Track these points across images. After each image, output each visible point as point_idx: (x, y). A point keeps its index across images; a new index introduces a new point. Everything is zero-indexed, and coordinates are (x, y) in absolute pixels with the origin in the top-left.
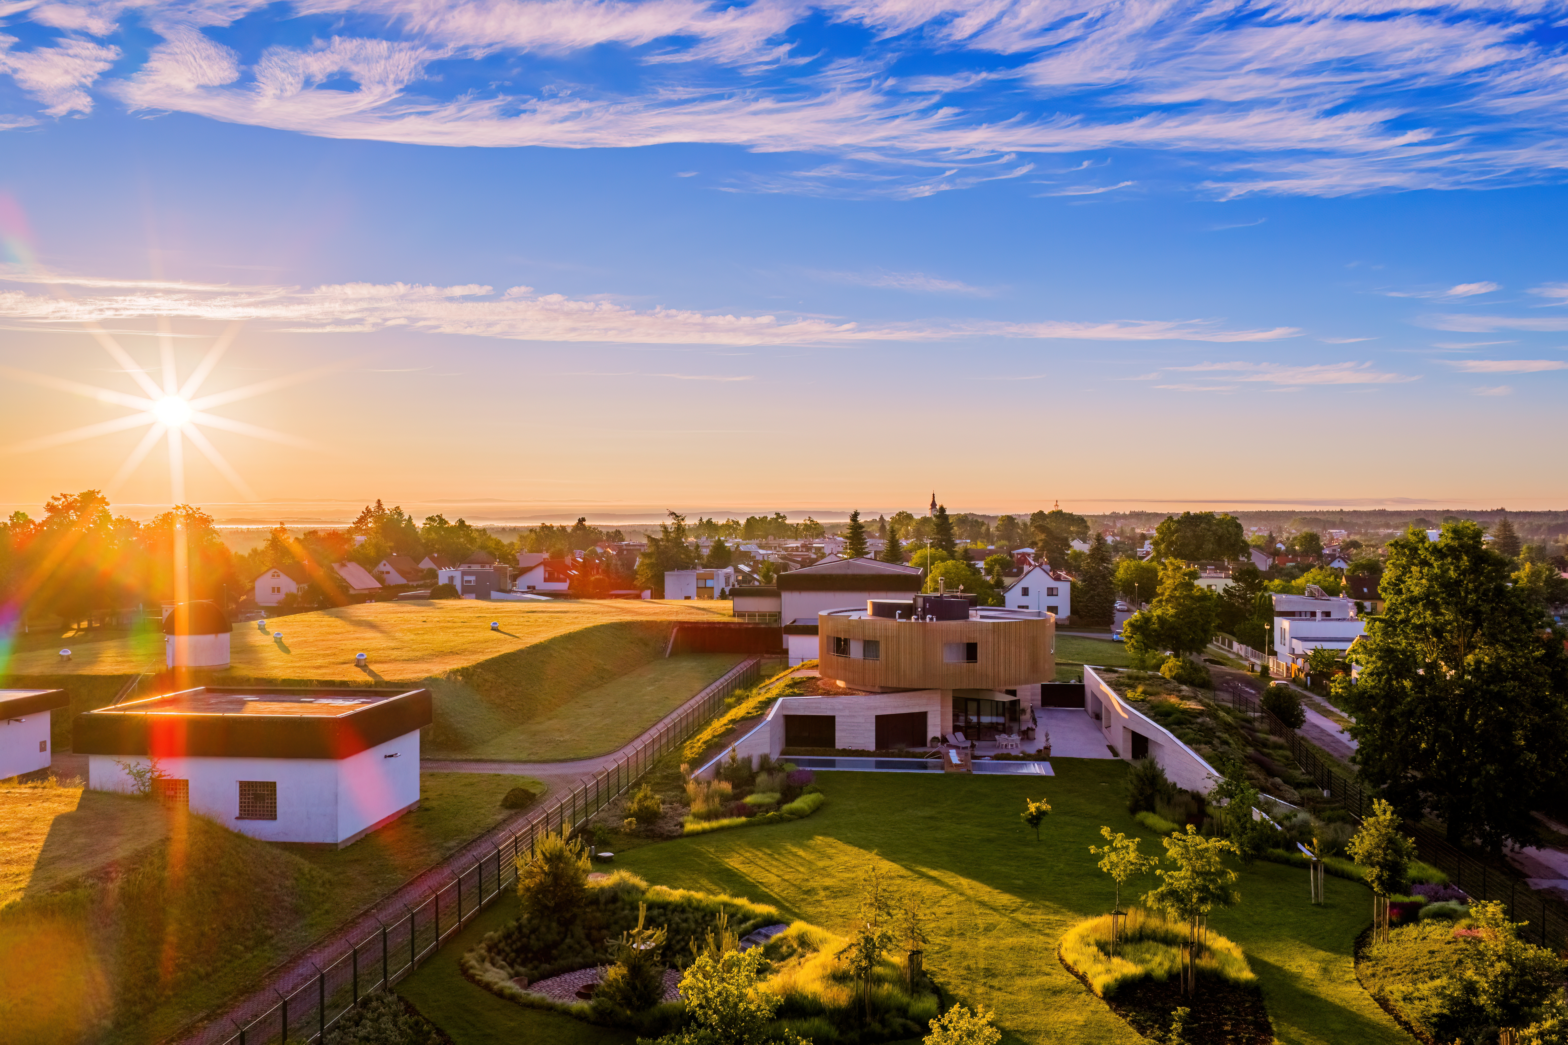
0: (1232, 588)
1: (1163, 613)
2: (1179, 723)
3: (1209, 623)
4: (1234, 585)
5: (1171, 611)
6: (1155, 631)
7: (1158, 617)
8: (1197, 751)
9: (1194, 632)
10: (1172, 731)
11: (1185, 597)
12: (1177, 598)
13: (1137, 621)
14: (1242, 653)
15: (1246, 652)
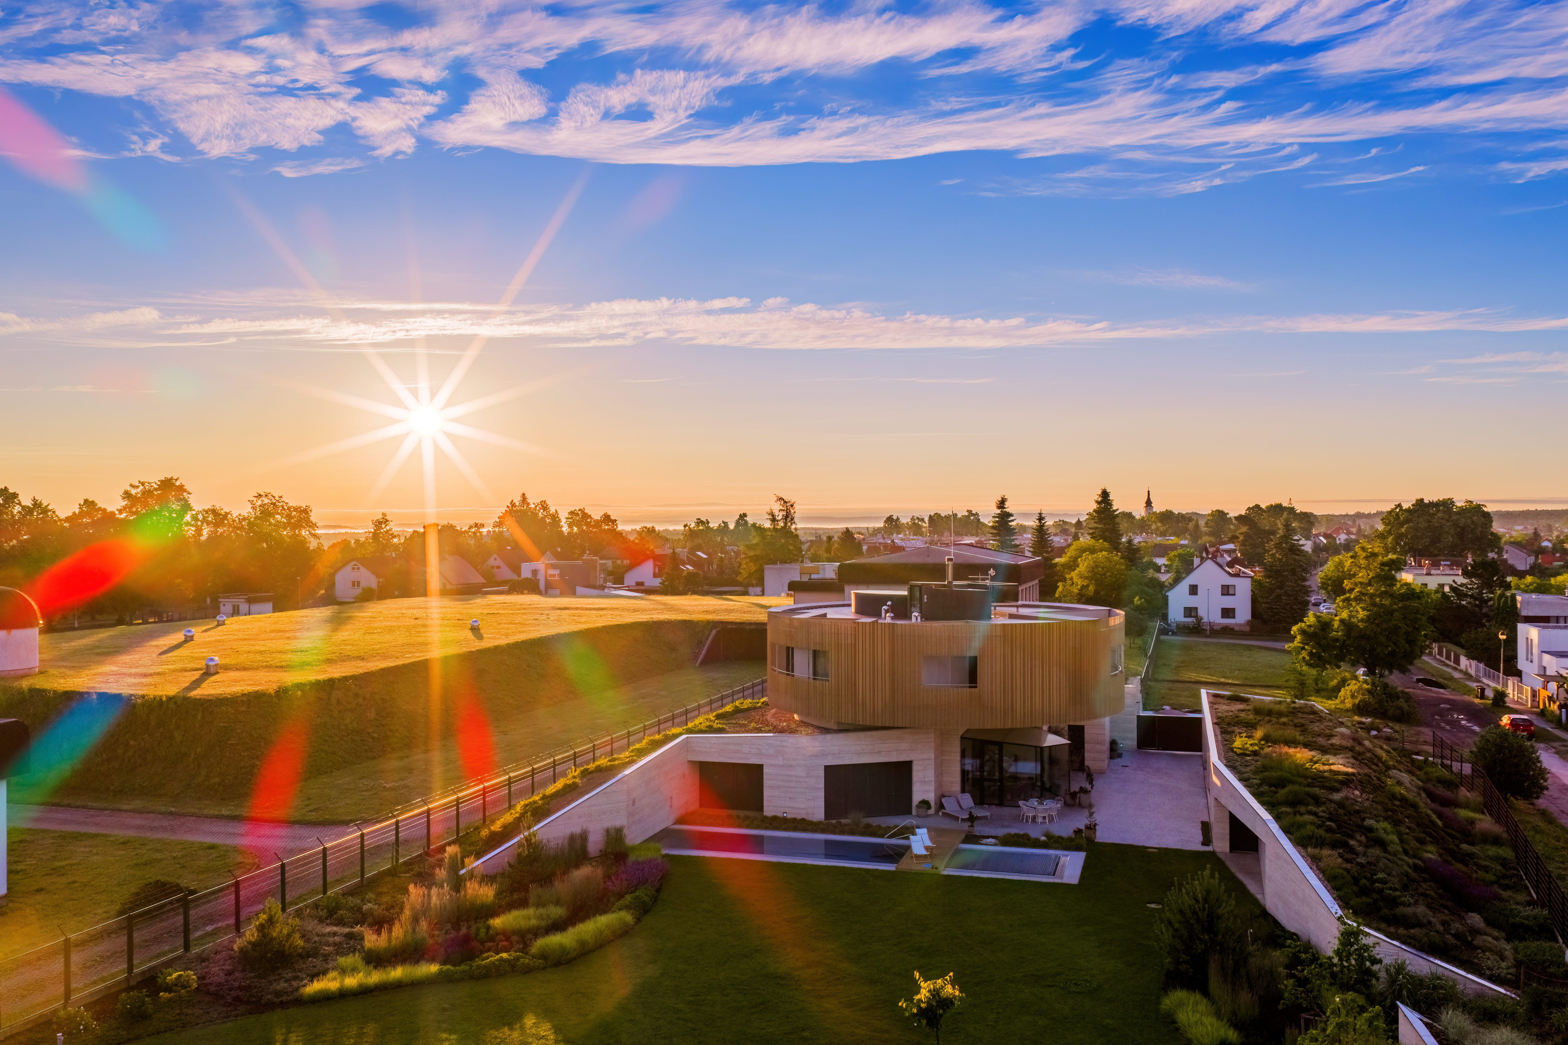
0: (1462, 585)
1: (1350, 616)
2: (1294, 802)
3: (1418, 630)
4: (1465, 581)
5: (1362, 614)
6: (1337, 640)
7: (1342, 621)
8: (1315, 861)
9: (1394, 643)
10: (1277, 818)
11: (1382, 595)
12: (1372, 596)
13: (1310, 626)
14: (1472, 672)
15: (1477, 670)
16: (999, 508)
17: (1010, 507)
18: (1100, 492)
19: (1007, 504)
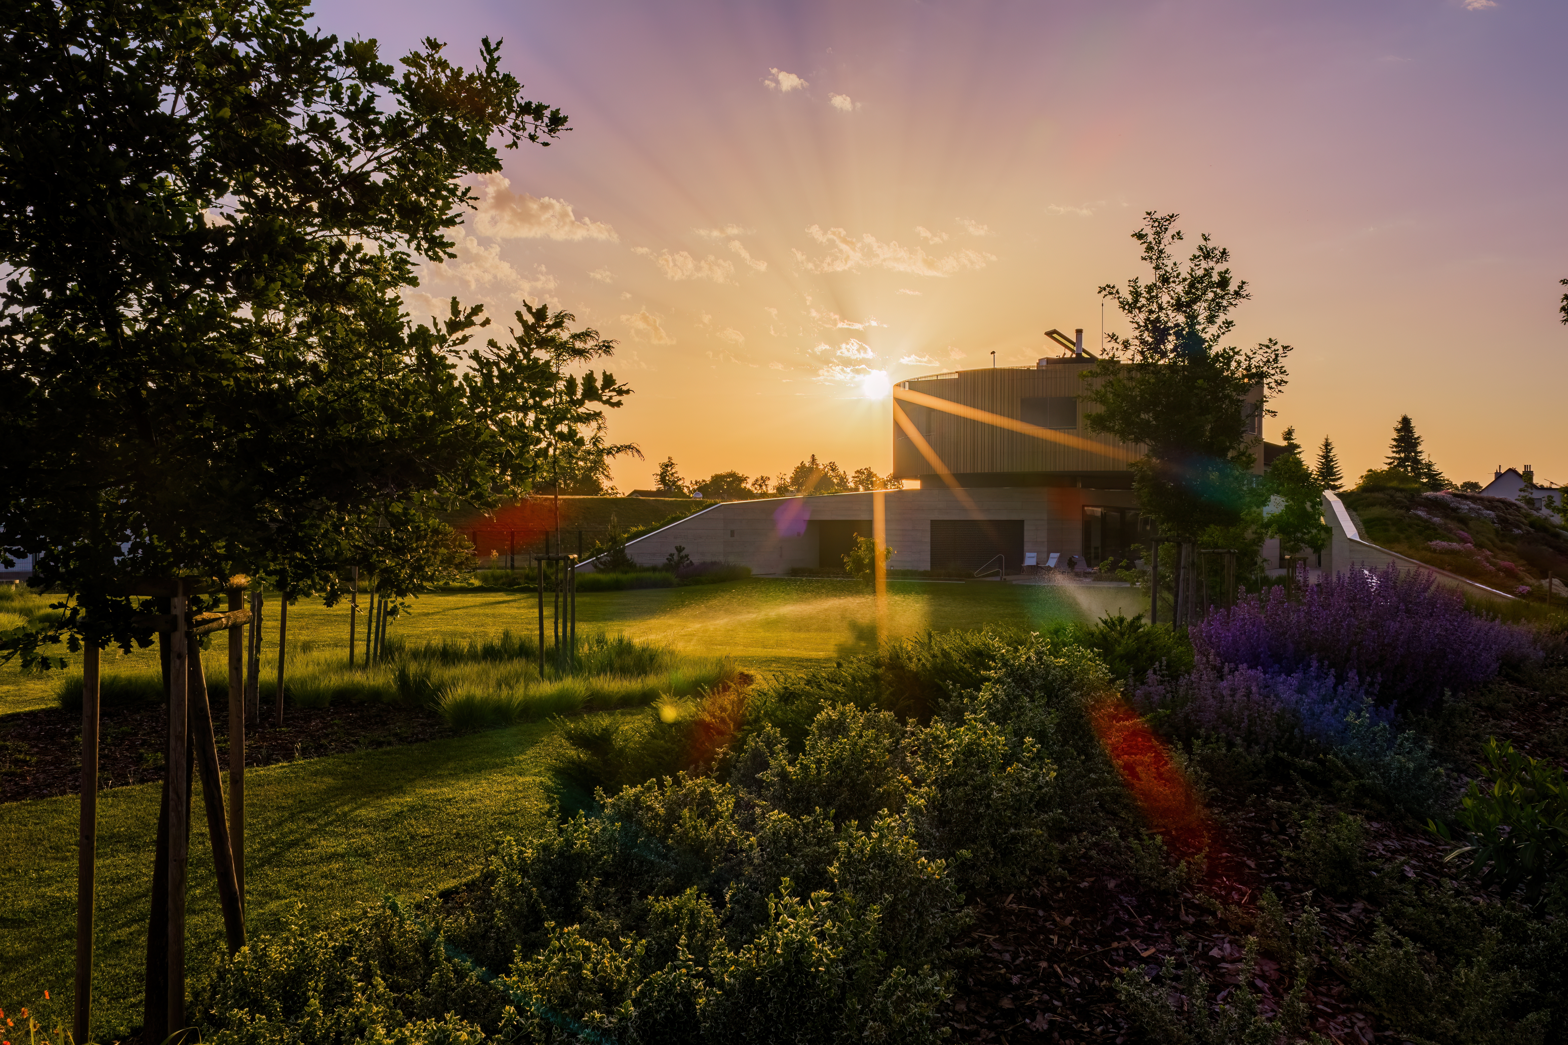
16: (1285, 439)
17: (1297, 439)
18: (1400, 419)
19: (1294, 436)
